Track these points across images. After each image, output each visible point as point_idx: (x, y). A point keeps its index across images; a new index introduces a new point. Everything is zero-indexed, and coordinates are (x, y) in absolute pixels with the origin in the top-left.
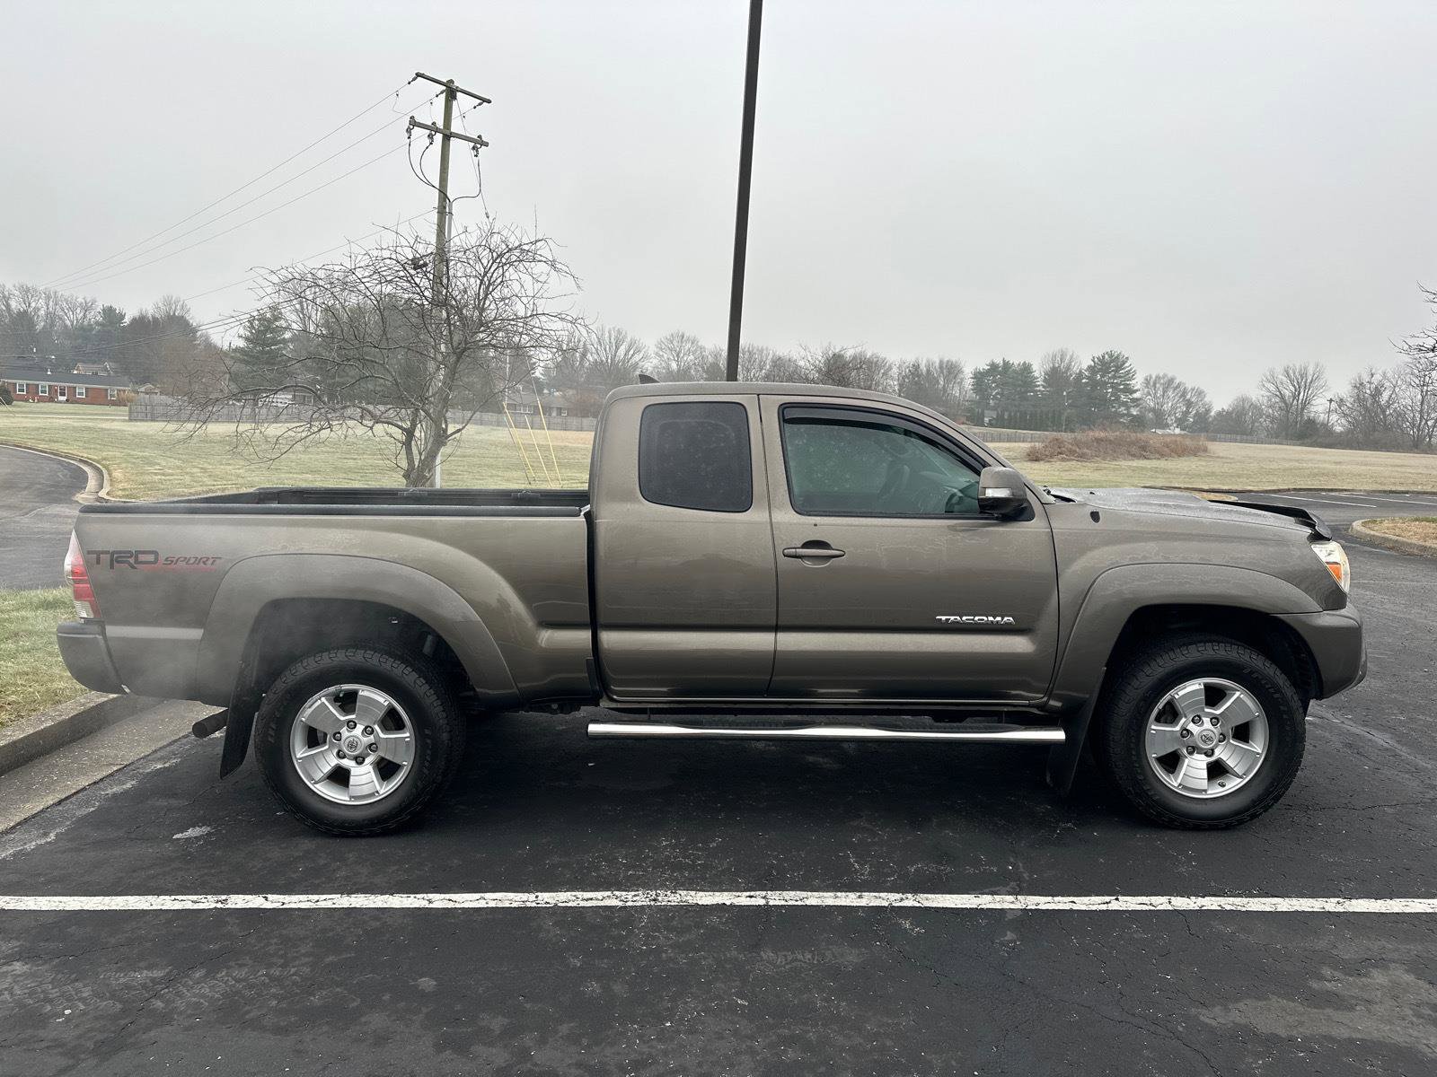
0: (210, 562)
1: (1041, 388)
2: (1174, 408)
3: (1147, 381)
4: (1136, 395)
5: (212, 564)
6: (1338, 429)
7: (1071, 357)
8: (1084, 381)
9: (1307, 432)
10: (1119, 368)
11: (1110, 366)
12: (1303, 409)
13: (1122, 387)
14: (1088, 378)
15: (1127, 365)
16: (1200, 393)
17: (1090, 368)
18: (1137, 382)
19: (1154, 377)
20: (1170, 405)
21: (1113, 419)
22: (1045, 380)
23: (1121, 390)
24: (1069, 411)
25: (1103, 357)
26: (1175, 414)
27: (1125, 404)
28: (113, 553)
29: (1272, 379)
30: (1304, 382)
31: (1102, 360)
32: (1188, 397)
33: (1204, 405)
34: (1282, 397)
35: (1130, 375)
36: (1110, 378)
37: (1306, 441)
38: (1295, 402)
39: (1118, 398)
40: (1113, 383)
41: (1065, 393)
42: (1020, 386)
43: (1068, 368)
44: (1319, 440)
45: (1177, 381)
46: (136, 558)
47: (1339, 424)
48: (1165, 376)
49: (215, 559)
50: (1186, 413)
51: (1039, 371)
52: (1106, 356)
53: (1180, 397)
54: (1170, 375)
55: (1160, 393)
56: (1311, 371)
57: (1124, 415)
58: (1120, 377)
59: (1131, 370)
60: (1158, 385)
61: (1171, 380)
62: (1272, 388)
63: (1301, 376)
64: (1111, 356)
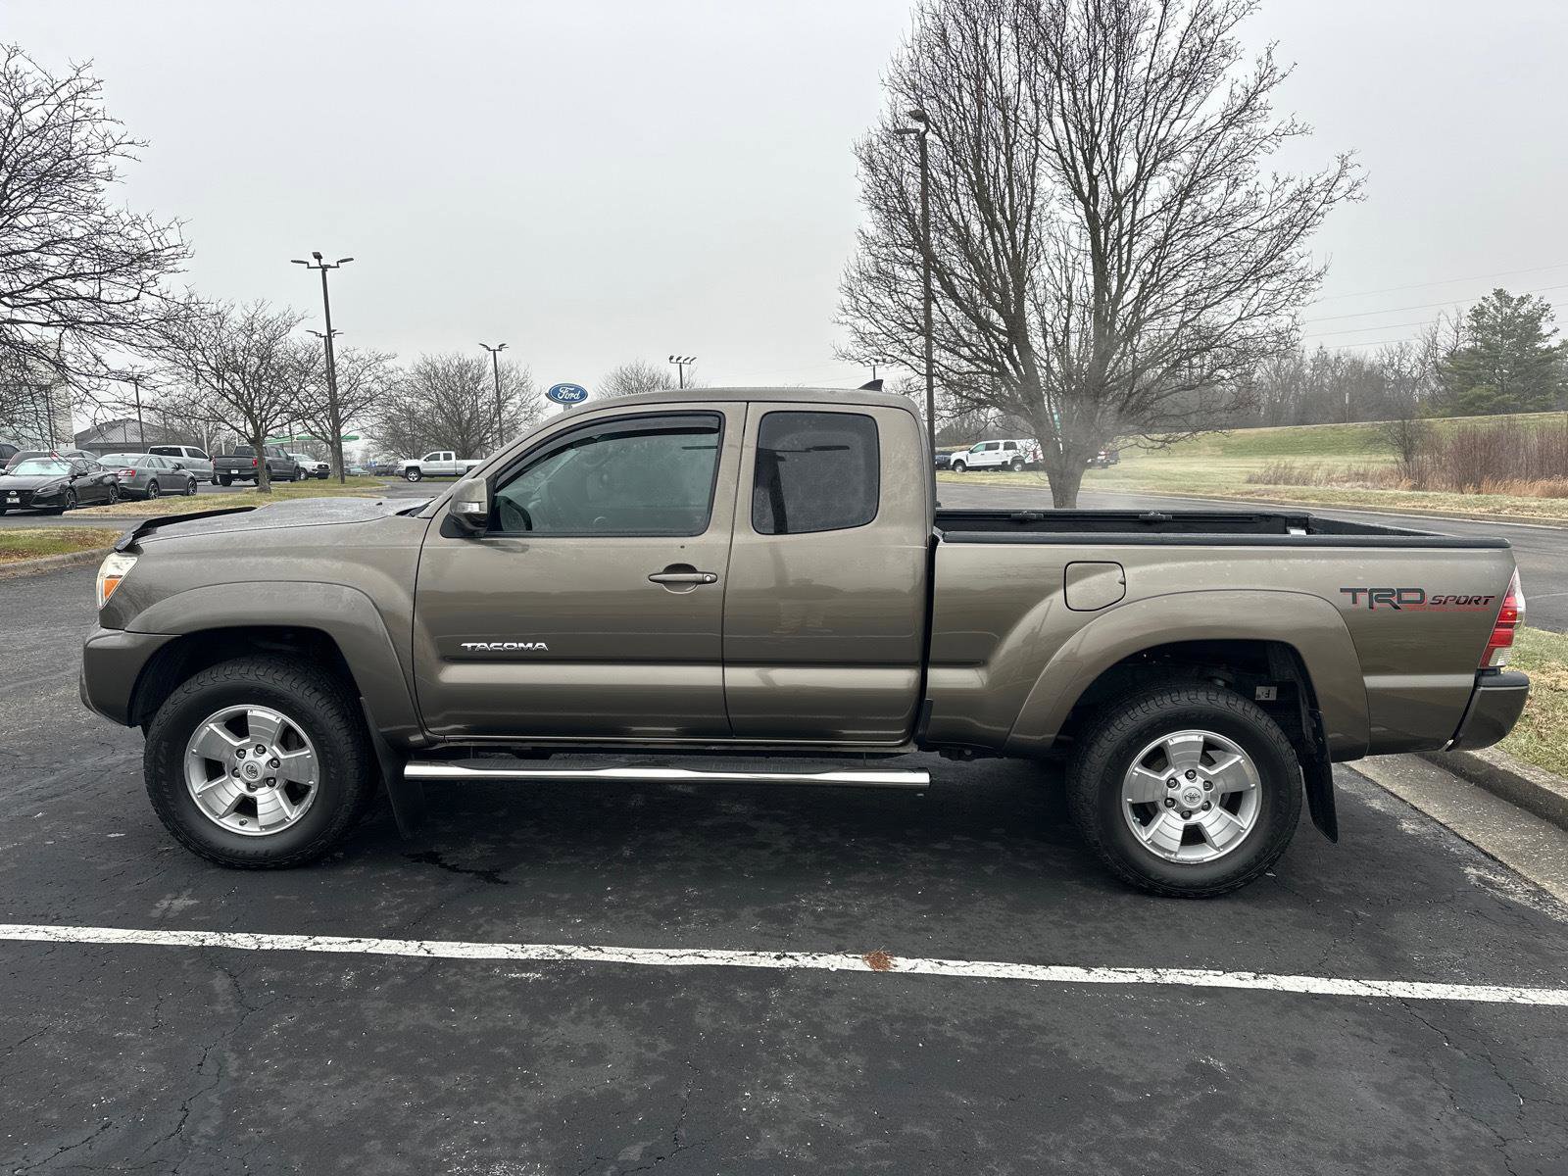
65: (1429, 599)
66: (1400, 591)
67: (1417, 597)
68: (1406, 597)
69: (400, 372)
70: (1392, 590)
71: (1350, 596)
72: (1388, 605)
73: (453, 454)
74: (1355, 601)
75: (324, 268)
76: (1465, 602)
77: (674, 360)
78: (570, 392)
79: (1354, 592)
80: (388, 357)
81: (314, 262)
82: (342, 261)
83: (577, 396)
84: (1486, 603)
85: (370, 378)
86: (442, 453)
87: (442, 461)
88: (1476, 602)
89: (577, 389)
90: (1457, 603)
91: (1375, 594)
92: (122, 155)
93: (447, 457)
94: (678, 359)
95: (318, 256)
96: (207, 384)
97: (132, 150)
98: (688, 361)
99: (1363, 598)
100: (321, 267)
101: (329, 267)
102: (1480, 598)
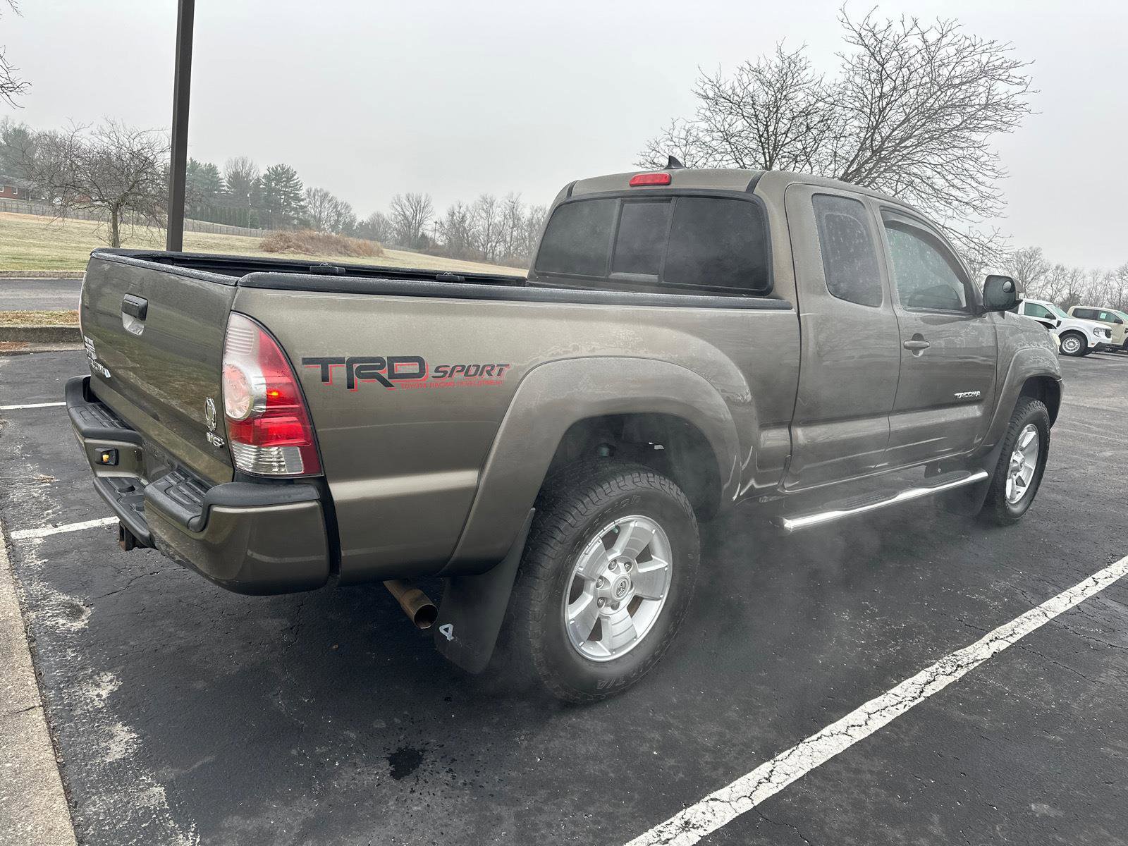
0: (496, 370)
1: (226, 188)
2: (329, 216)
3: (309, 192)
4: (302, 203)
5: (499, 374)
6: (440, 243)
7: (251, 165)
8: (261, 186)
9: (422, 244)
10: (289, 179)
11: (282, 176)
12: (419, 226)
13: (292, 195)
14: (265, 184)
15: (295, 177)
16: (347, 207)
17: (265, 176)
18: (302, 193)
19: (313, 189)
20: (326, 213)
21: (286, 221)
22: (229, 182)
23: (291, 198)
24: (252, 210)
25: (277, 169)
26: (330, 221)
27: (295, 209)
28: (352, 361)
29: (398, 202)
30: (419, 207)
31: (275, 170)
32: (339, 209)
33: (350, 216)
34: (405, 216)
35: (297, 187)
36: (282, 187)
37: (421, 250)
38: (414, 221)
39: (289, 204)
40: (285, 191)
41: (248, 195)
42: (206, 184)
43: (249, 174)
44: (430, 251)
45: (330, 195)
46: (391, 368)
47: (441, 241)
48: (321, 190)
49: (502, 367)
50: (337, 222)
51: (223, 173)
52: (279, 168)
53: (334, 208)
54: (325, 190)
55: (318, 204)
56: (423, 201)
57: (294, 218)
58: (290, 187)
59: (299, 181)
60: (316, 197)
61: (326, 195)
62: (399, 209)
63: (418, 202)
64: (283, 169)
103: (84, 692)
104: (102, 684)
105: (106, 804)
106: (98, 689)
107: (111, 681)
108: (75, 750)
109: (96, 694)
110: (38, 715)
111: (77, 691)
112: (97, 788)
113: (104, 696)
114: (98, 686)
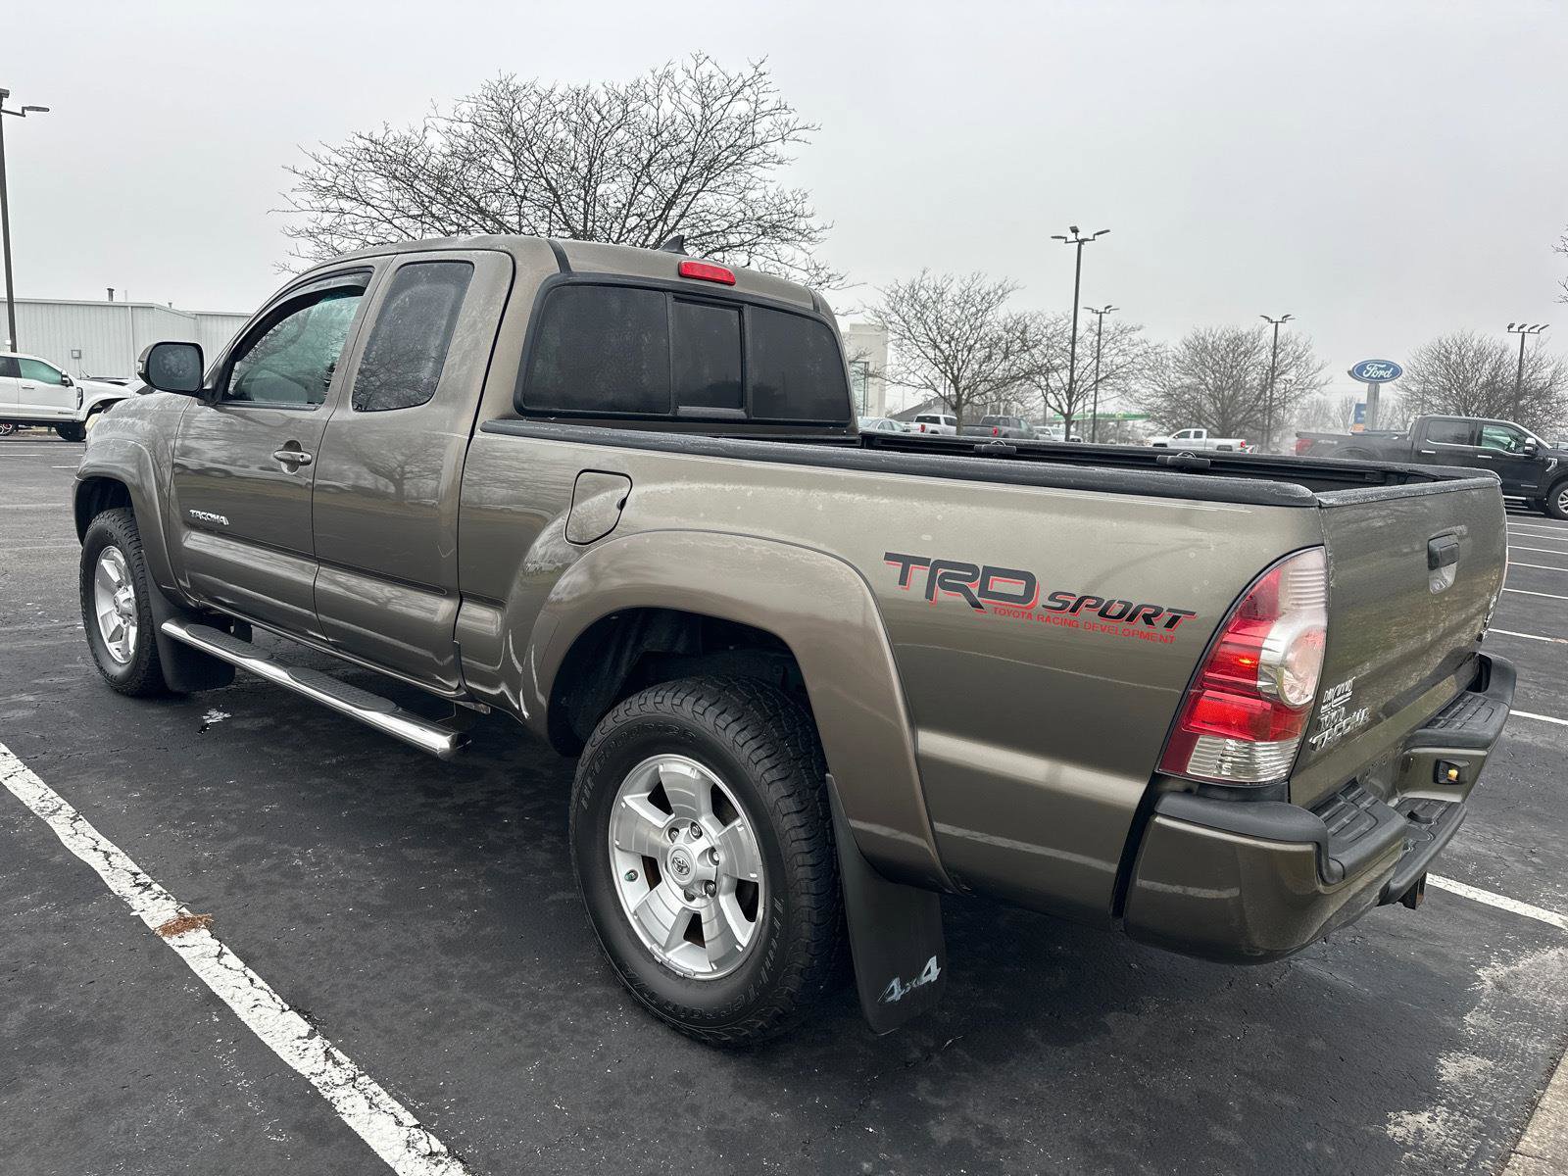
65: (1042, 598)
66: (989, 571)
67: (1018, 588)
68: (998, 585)
69: (1145, 345)
70: (973, 568)
71: (896, 569)
72: (962, 599)
73: (1205, 431)
74: (903, 579)
75: (1081, 242)
76: (1120, 616)
77: (1515, 329)
78: (1379, 369)
79: (907, 562)
80: (1133, 329)
81: (1071, 237)
82: (1098, 234)
83: (1387, 374)
84: (1171, 623)
85: (1114, 351)
86: (1193, 431)
87: (1192, 439)
88: (1148, 619)
89: (1389, 365)
90: (1103, 614)
91: (941, 571)
92: (794, 140)
93: (1198, 435)
94: (1521, 327)
95: (1075, 230)
96: (922, 354)
97: (802, 134)
98: (1535, 330)
99: (920, 576)
100: (1078, 241)
101: (1087, 240)
102: (1158, 612)
103: (1444, 1138)
104: (1412, 1130)
105: (1525, 1042)
106: (1424, 1128)
107: (1398, 1124)
108: (1515, 1092)
109: (1433, 1125)
110: (1528, 1142)
111: (1452, 1145)
112: (1523, 1054)
113: (1427, 1114)
114: (1419, 1131)
